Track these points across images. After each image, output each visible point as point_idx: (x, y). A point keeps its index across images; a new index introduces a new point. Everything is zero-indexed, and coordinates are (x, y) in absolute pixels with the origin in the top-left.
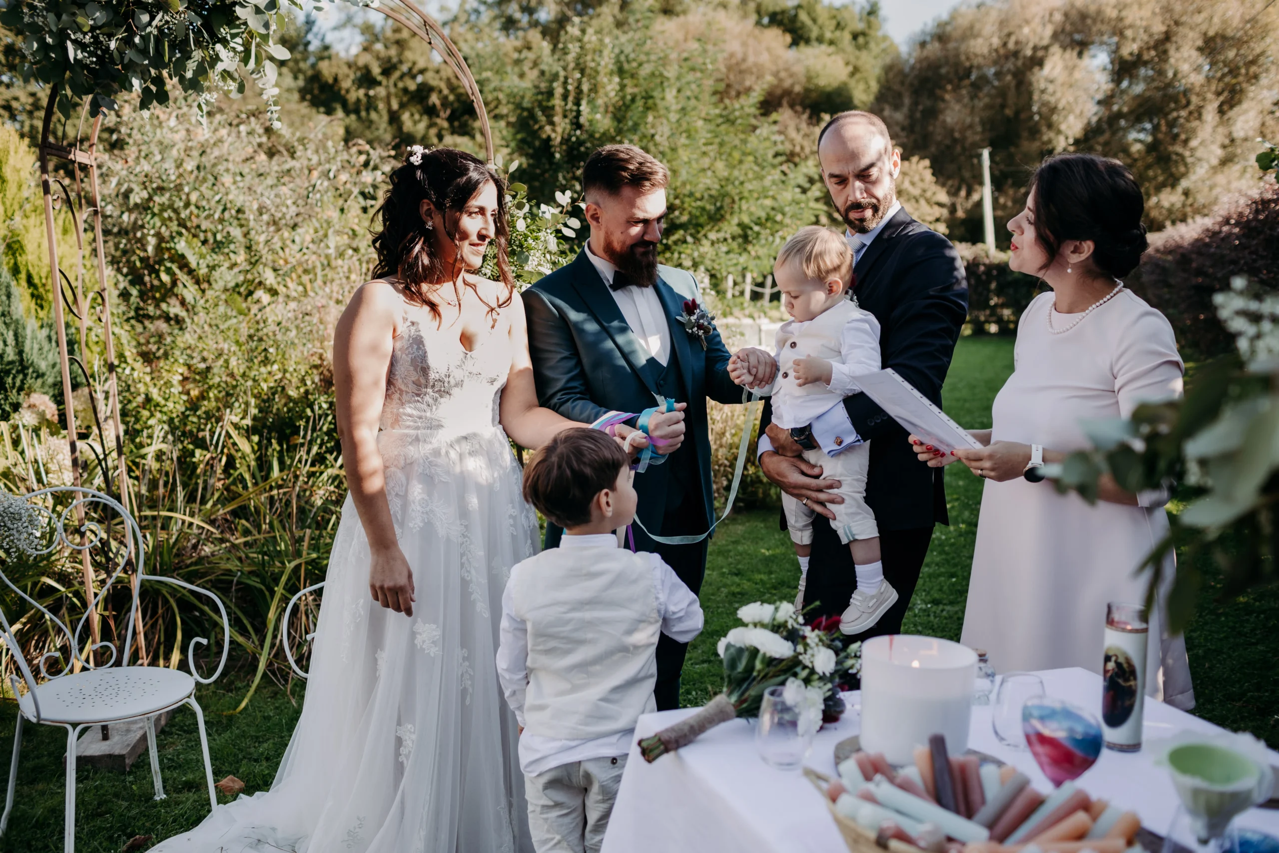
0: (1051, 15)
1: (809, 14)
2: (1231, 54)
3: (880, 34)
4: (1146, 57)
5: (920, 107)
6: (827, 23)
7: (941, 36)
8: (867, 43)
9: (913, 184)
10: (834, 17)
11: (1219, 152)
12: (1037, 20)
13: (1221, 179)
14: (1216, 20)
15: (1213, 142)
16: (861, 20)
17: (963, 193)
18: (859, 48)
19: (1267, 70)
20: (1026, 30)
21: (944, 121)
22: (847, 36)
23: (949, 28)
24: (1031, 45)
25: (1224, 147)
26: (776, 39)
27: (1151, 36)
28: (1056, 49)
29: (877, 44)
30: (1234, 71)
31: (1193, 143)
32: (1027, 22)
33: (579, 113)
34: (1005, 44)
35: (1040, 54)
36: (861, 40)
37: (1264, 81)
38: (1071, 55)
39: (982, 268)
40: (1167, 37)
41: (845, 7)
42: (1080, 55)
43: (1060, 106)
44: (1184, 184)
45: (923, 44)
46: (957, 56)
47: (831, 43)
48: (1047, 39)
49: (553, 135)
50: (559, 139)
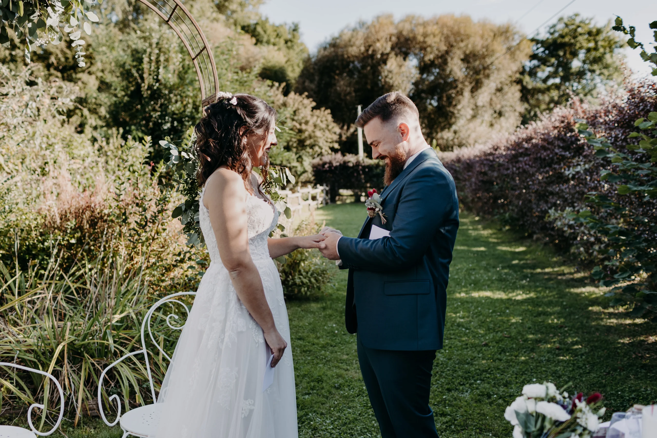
0: (390, 38)
1: (262, 28)
2: (477, 63)
3: (299, 41)
4: (436, 62)
5: (323, 82)
6: (272, 33)
7: (334, 45)
8: (292, 46)
9: (322, 121)
10: (275, 31)
11: (471, 112)
12: (384, 40)
13: (471, 125)
14: (470, 46)
15: (468, 106)
16: (289, 33)
17: (345, 127)
18: (288, 48)
19: (493, 73)
20: (378, 45)
21: (336, 90)
22: (282, 42)
23: (338, 41)
24: (380, 52)
25: (473, 109)
26: (248, 40)
27: (439, 51)
28: (392, 55)
29: (298, 47)
30: (477, 72)
31: (459, 107)
32: (378, 40)
33: (158, 73)
34: (367, 50)
35: (385, 57)
36: (289, 44)
37: (492, 78)
38: (400, 58)
39: (360, 167)
40: (447, 52)
41: (281, 26)
42: (405, 59)
43: (395, 85)
44: (454, 127)
45: (325, 49)
46: (343, 55)
47: (274, 44)
48: (388, 49)
49: (143, 85)
50: (146, 87)
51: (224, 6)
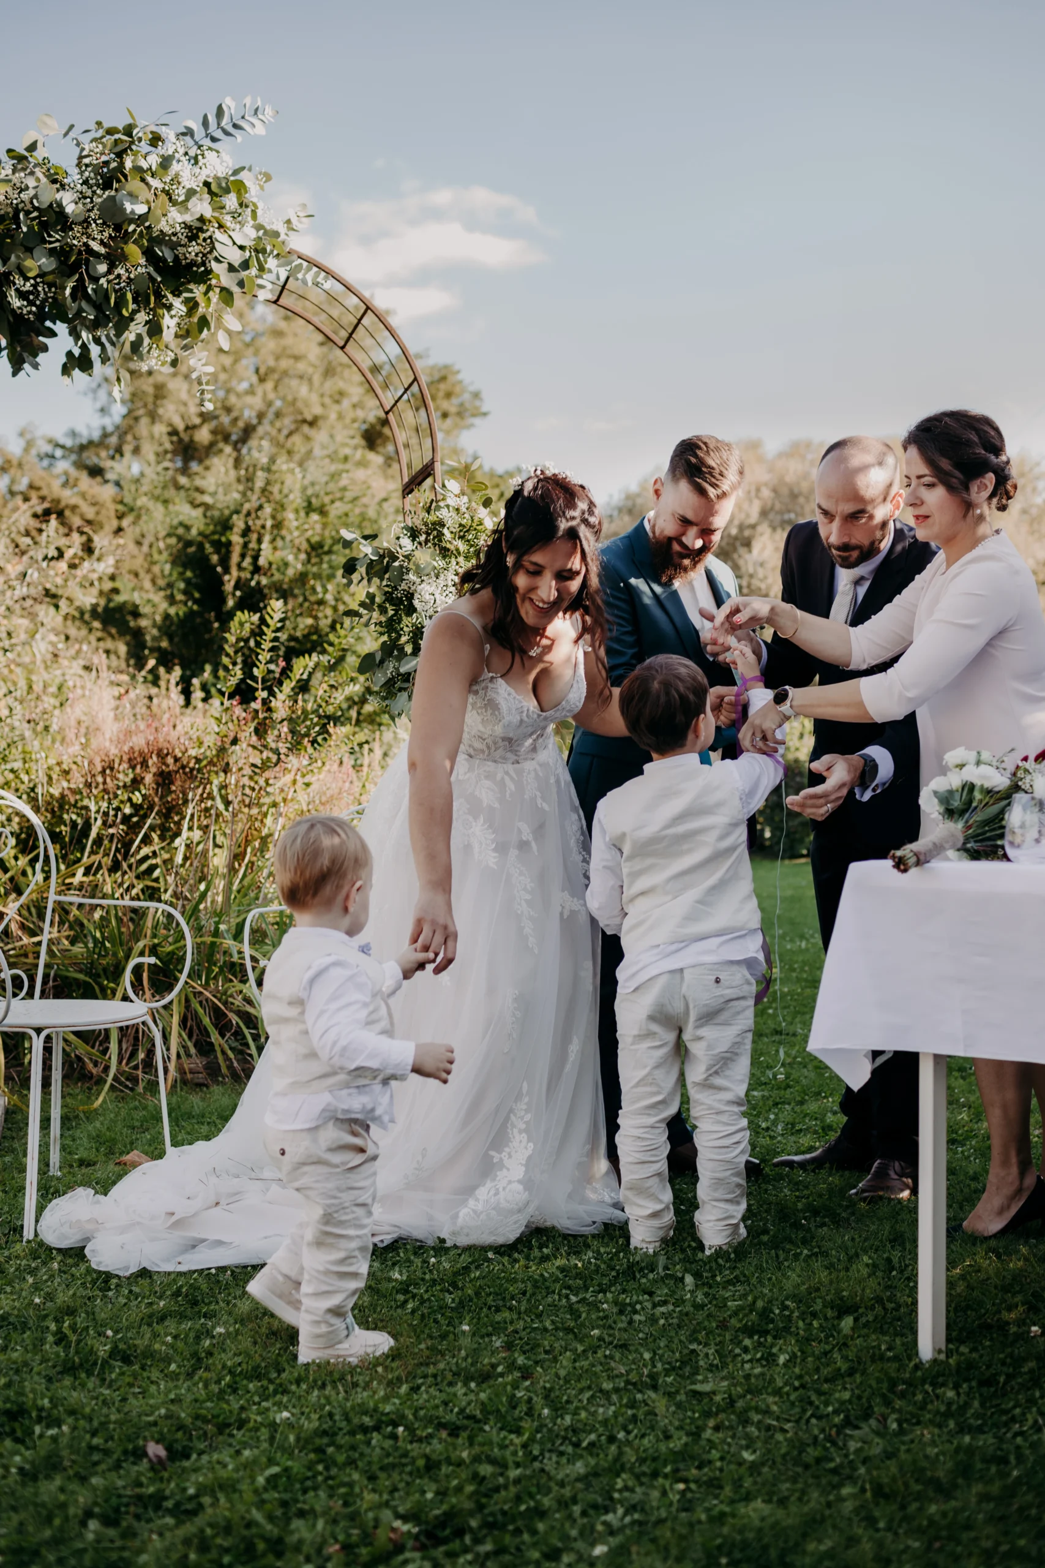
0: (758, 490)
48: (754, 517)
49: (226, 578)
50: (232, 583)
51: (380, 434)
